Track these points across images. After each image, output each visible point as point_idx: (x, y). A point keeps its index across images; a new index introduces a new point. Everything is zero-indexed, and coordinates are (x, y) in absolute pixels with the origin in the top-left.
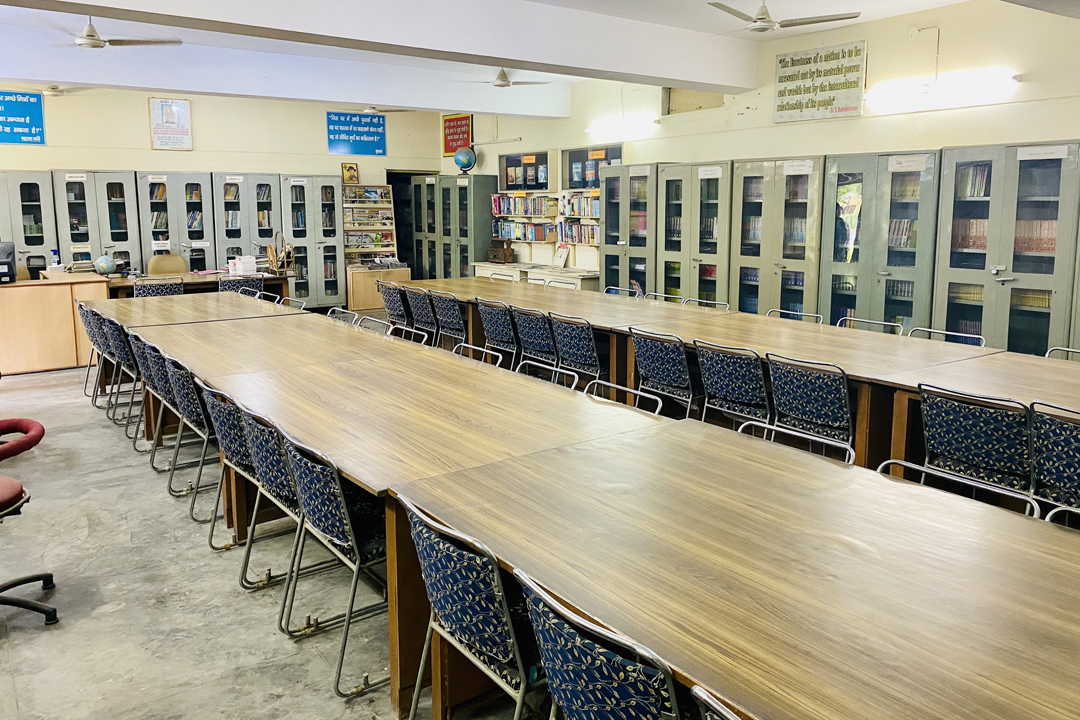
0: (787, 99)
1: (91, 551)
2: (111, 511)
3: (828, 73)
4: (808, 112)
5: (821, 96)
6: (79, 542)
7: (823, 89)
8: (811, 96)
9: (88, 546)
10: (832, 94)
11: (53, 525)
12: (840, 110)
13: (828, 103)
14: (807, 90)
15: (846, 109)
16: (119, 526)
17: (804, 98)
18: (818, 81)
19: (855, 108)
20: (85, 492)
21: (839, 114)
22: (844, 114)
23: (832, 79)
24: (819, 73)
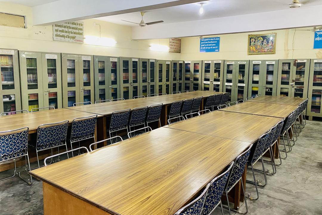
0: (59, 33)
1: (312, 173)
2: (296, 181)
3: (73, 28)
4: (67, 39)
5: (71, 35)
6: (313, 176)
7: (72, 33)
8: (68, 34)
9: (312, 175)
10: (75, 35)
11: (318, 185)
12: (78, 41)
13: (74, 38)
14: (66, 32)
15: (80, 41)
16: (298, 175)
17: (66, 34)
18: (70, 30)
19: (82, 41)
20: (298, 192)
21: (77, 42)
22: (79, 42)
23: (75, 31)
24: (70, 28)
